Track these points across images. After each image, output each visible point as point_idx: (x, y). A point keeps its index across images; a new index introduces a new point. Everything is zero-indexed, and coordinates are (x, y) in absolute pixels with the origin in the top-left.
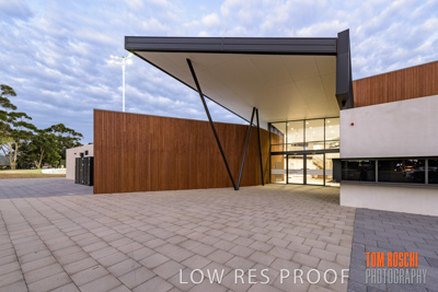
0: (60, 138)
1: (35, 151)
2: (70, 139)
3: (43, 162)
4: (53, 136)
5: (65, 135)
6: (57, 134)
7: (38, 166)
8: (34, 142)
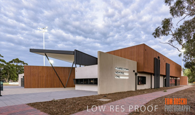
0: (17, 66)
1: (5, 74)
2: (22, 66)
3: (9, 79)
4: (13, 65)
5: (19, 64)
6: (15, 64)
7: (7, 81)
8: (5, 69)
